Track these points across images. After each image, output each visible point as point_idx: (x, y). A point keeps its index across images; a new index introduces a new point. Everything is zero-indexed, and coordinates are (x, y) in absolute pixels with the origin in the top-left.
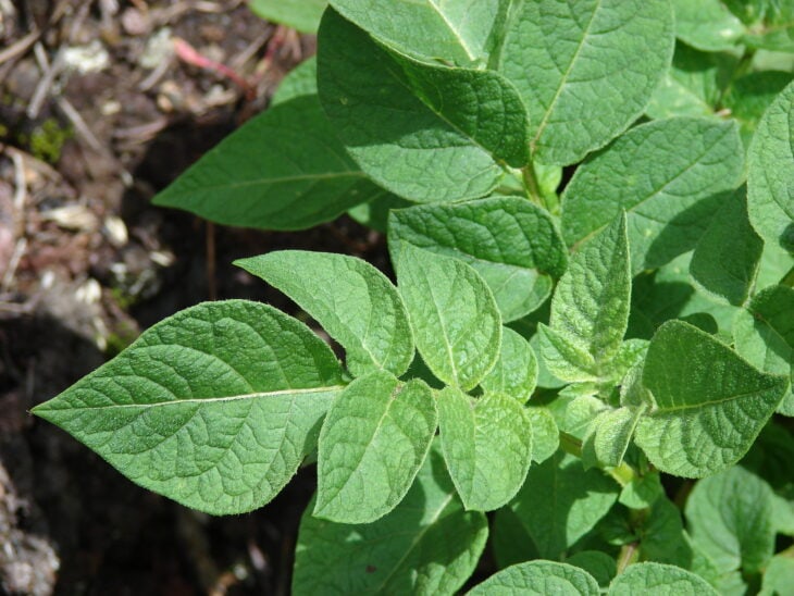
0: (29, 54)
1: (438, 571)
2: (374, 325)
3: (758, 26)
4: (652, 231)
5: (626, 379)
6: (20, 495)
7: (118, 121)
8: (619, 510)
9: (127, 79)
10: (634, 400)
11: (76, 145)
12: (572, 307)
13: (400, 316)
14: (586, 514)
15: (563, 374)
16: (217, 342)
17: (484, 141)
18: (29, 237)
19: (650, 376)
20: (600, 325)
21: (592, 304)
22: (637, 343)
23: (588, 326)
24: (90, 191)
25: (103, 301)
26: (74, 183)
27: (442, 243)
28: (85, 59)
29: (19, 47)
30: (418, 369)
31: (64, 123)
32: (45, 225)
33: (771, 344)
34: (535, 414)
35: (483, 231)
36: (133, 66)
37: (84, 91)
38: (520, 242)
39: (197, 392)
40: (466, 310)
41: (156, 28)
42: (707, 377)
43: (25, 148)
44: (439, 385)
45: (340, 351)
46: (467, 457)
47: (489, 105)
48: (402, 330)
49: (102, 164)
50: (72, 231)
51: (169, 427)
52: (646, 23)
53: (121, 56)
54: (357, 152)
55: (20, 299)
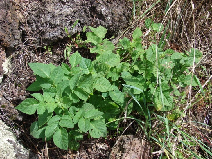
0: (18, 79)
1: (49, 117)
2: (41, 99)
3: (71, 72)
4: (64, 89)
5: (62, 101)
6: (19, 113)
7: (25, 83)
8: (63, 111)
9: (26, 80)
10: (62, 102)
11: (22, 86)
12: (57, 96)
13: (43, 98)
14: (60, 111)
15: (57, 101)
16: (29, 101)
17: (50, 83)
18: (19, 93)
19: (63, 101)
20: (60, 97)
21: (59, 95)
22: (62, 98)
23: (59, 97)
24: (23, 89)
25: (25, 97)
26: (22, 88)
27: (47, 91)
28: (22, 79)
29: (17, 78)
30: (45, 102)
31: (21, 84)
32: (20, 92)
33: (72, 97)
34: (55, 104)
35: (50, 90)
36: (26, 79)
37: (22, 81)
38: (53, 91)
39: (28, 105)
40: (49, 97)
41: (28, 76)
42: (67, 101)
43: (18, 86)
44: (47, 103)
45: (39, 101)
46: (49, 108)
47: (50, 81)
48: (44, 99)
49: (24, 87)
50: (22, 92)
51: (26, 108)
52: (62, 73)
53: (25, 78)
54: (40, 85)
55: (18, 98)
